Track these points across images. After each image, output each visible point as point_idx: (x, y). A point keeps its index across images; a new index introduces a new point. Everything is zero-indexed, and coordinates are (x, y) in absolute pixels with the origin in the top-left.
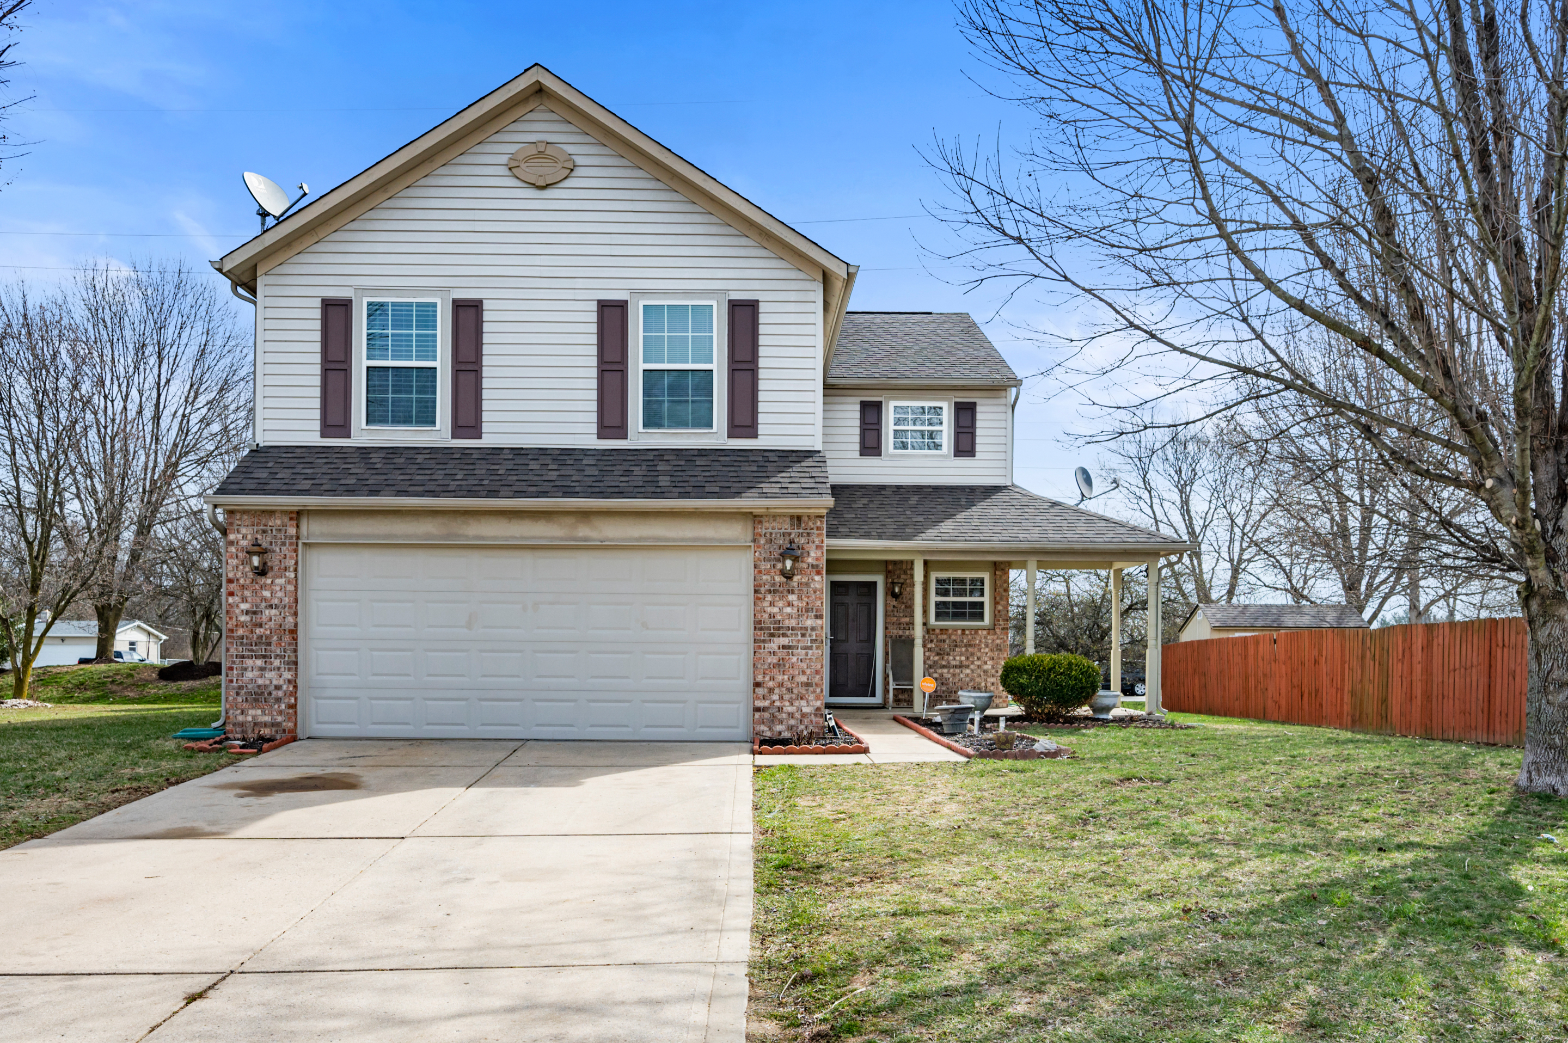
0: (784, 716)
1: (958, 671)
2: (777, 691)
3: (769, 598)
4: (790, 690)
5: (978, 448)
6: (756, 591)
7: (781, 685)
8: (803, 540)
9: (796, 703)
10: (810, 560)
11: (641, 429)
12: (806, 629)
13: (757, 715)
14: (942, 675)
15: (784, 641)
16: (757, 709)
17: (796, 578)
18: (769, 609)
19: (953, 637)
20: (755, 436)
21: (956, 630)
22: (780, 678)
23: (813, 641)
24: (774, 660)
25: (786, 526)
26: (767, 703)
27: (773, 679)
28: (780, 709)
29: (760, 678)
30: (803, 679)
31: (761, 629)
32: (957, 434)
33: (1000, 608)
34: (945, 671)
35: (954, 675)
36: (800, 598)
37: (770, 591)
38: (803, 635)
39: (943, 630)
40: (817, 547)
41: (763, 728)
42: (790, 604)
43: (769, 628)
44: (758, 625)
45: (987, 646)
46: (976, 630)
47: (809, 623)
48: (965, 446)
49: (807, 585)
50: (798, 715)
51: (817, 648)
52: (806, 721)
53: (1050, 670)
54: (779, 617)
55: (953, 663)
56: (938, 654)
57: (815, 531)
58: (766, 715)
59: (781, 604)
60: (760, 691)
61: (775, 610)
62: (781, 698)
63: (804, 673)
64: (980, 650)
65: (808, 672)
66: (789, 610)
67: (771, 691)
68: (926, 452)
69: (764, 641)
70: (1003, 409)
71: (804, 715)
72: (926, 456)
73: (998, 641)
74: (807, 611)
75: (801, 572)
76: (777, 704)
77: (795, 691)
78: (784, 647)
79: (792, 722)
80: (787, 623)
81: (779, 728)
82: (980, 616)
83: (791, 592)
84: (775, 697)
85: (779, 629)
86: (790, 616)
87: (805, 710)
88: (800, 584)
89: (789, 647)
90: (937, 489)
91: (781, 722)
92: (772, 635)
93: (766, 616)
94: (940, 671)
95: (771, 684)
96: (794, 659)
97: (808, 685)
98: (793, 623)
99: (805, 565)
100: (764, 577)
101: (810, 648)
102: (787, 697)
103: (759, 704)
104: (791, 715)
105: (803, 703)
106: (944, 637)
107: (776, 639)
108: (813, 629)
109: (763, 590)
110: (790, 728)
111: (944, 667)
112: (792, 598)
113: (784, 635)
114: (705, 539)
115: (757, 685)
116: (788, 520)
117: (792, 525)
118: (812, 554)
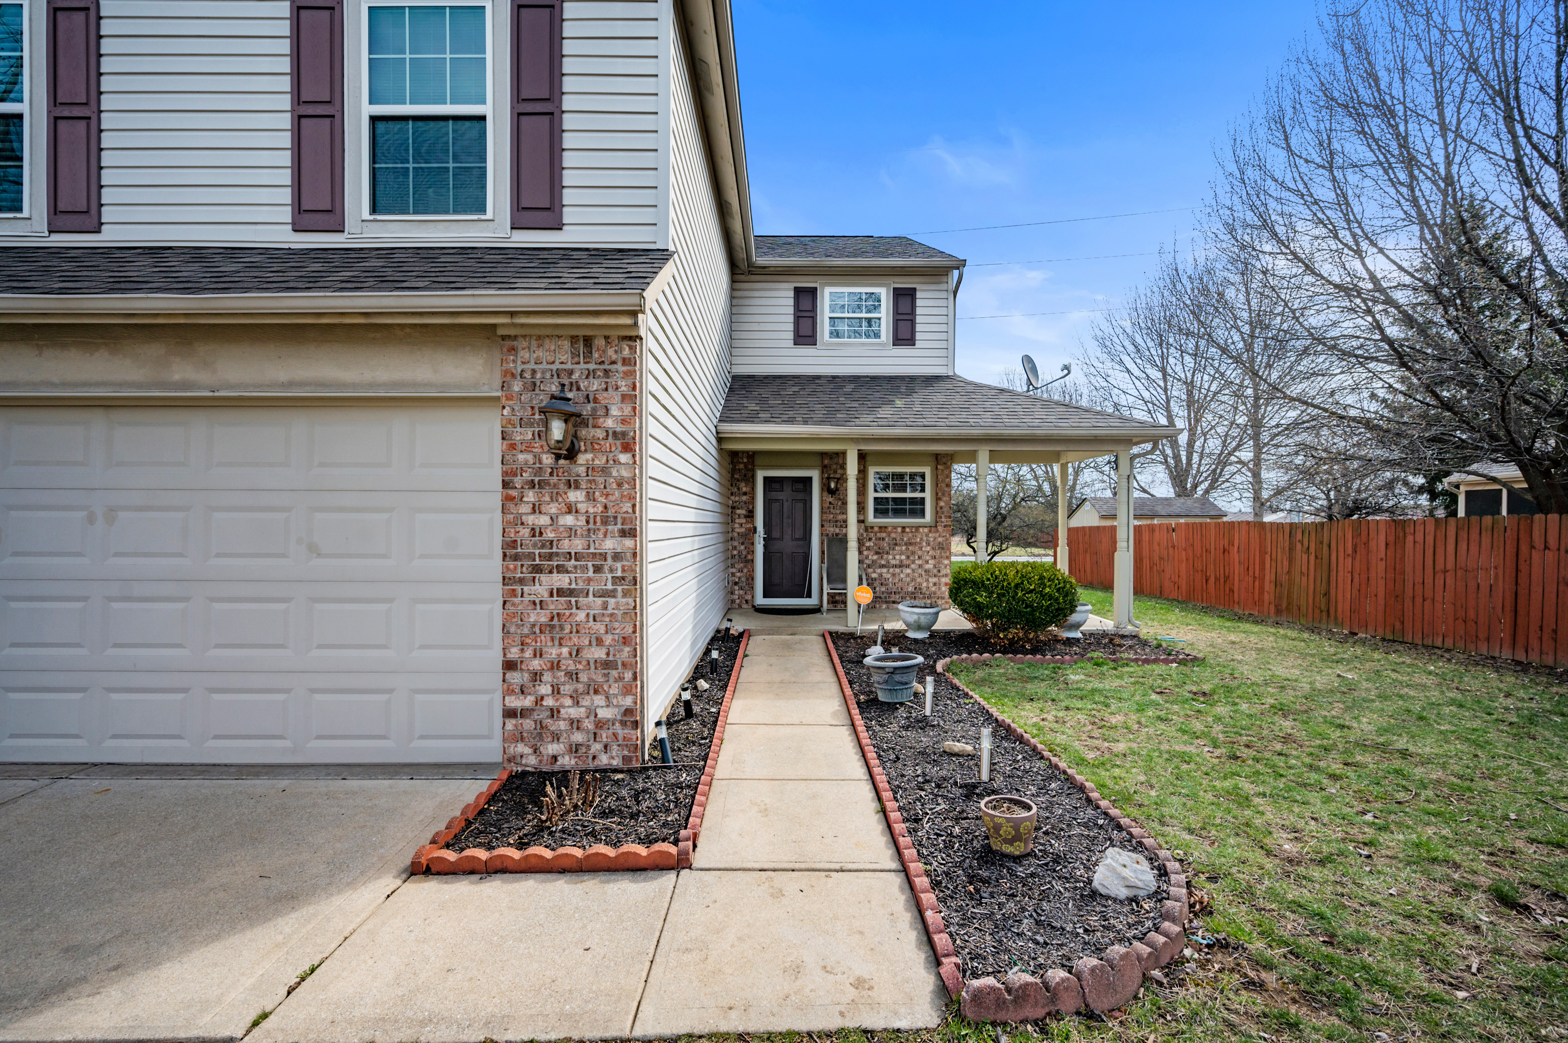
0: (563, 725)
1: (897, 570)
2: (547, 677)
3: (530, 496)
4: (573, 676)
5: (918, 336)
6: (506, 485)
7: (555, 666)
8: (595, 385)
9: (586, 701)
10: (610, 423)
11: (366, 214)
12: (604, 556)
13: (511, 723)
14: (881, 575)
15: (561, 580)
16: (510, 713)
17: (582, 458)
18: (531, 520)
19: (893, 535)
20: (558, 226)
21: (895, 528)
22: (553, 652)
23: (617, 580)
24: (542, 617)
25: (562, 355)
26: (528, 702)
27: (538, 654)
28: (554, 713)
29: (514, 653)
30: (599, 653)
31: (516, 558)
32: (896, 322)
33: (942, 504)
34: (885, 570)
35: (894, 575)
36: (590, 497)
37: (532, 485)
38: (598, 569)
39: (882, 528)
40: (624, 397)
41: (521, 748)
42: (571, 509)
43: (531, 556)
44: (511, 551)
45: (928, 544)
46: (918, 528)
47: (609, 545)
48: (904, 334)
49: (605, 470)
50: (588, 724)
51: (625, 594)
52: (604, 735)
53: (1017, 586)
54: (550, 535)
55: (893, 562)
56: (877, 553)
57: (619, 367)
58: (528, 724)
59: (553, 509)
60: (515, 678)
61: (544, 520)
62: (556, 691)
63: (600, 642)
64: (921, 548)
65: (608, 640)
66: (569, 520)
67: (536, 677)
68: (864, 340)
69: (521, 581)
70: (944, 295)
71: (600, 724)
72: (863, 344)
73: (940, 539)
74: (605, 522)
75: (593, 445)
76: (549, 702)
77: (583, 677)
78: (561, 592)
79: (578, 737)
80: (566, 545)
81: (552, 748)
82: (922, 513)
83: (572, 484)
84: (545, 689)
85: (550, 557)
86: (571, 532)
87: (604, 713)
88: (590, 469)
89: (571, 593)
90: (874, 378)
91: (556, 737)
92: (537, 569)
93: (525, 532)
94: (879, 571)
95: (536, 664)
96: (581, 616)
97: (607, 665)
98: (578, 545)
99: (600, 434)
100: (521, 457)
101: (612, 594)
102: (567, 689)
103: (515, 702)
104: (575, 724)
105: (599, 700)
106: (884, 535)
107: (544, 577)
108: (617, 557)
109: (518, 481)
110: (574, 749)
111: (883, 566)
112: (575, 496)
113: (561, 569)
114: (414, 385)
115: (509, 666)
116: (566, 344)
117: (575, 355)
118: (614, 411)
